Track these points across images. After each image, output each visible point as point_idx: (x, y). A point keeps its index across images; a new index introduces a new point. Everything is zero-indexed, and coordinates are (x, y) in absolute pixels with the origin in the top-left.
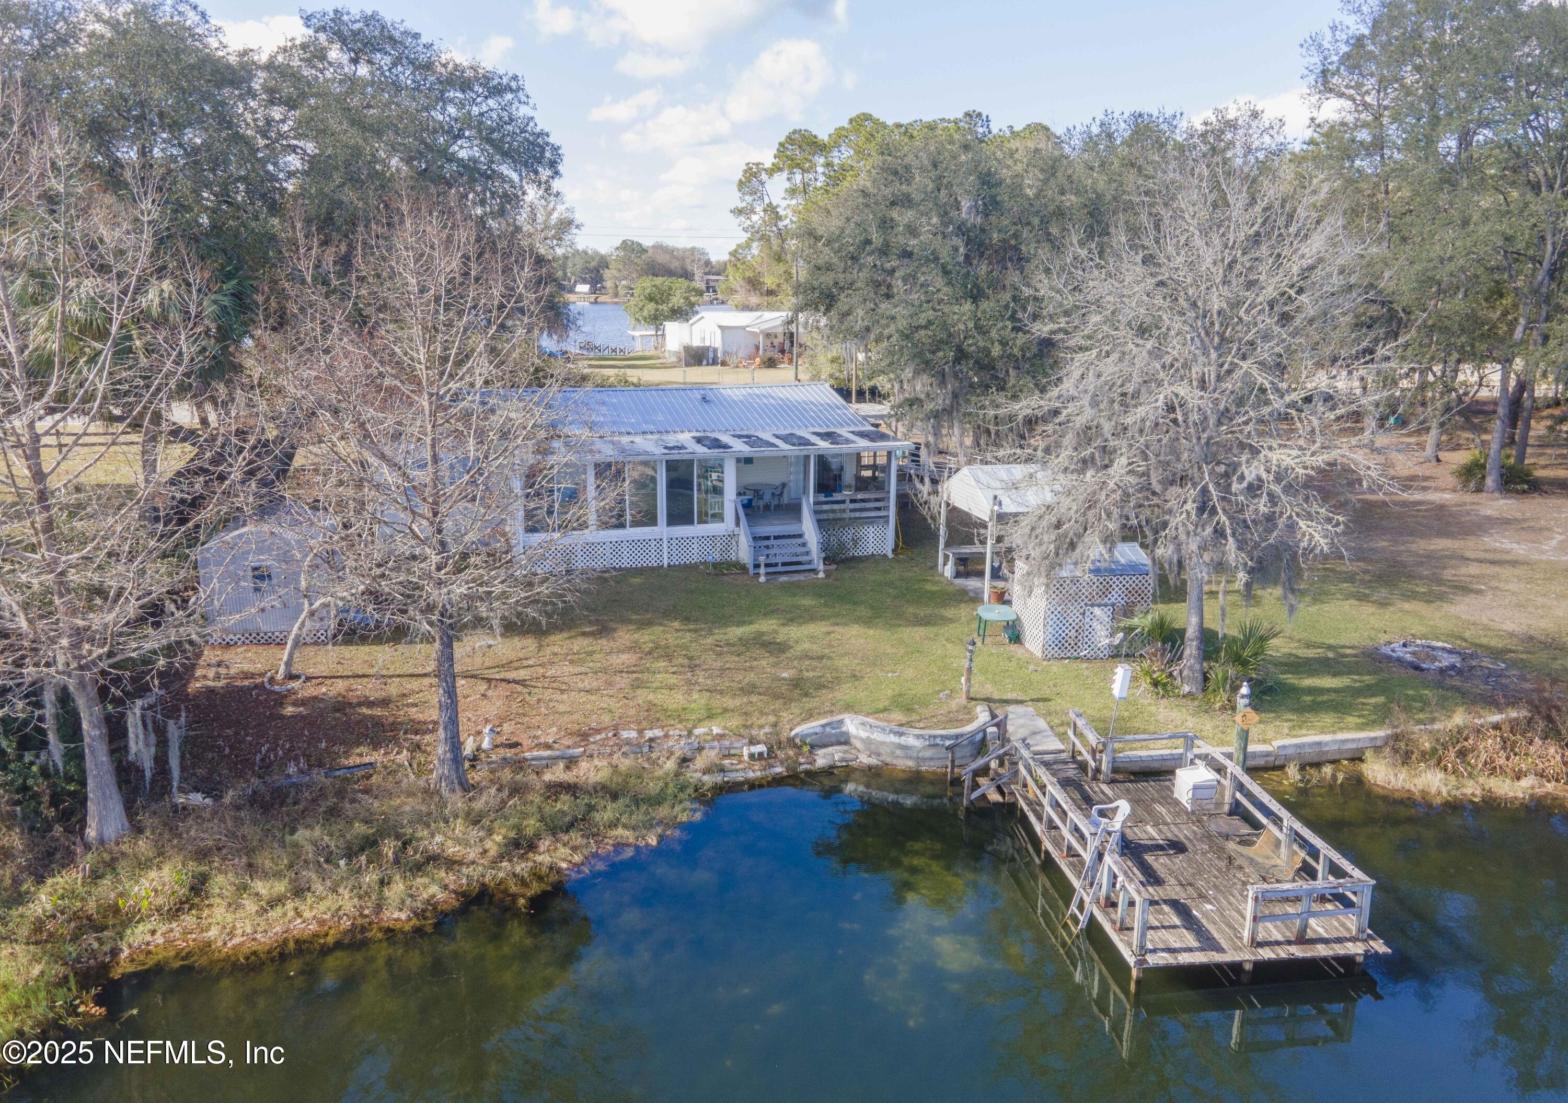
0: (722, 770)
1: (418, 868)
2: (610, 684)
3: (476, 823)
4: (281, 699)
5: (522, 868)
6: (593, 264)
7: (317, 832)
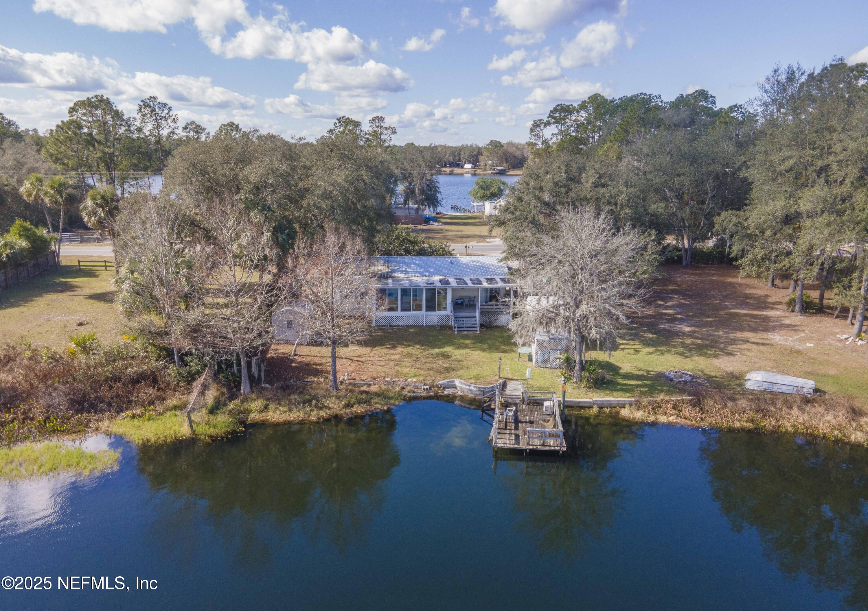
0: (414, 392)
1: (321, 408)
2: (388, 364)
3: (338, 399)
4: (292, 361)
5: (348, 411)
6: (475, 153)
7: (296, 396)
